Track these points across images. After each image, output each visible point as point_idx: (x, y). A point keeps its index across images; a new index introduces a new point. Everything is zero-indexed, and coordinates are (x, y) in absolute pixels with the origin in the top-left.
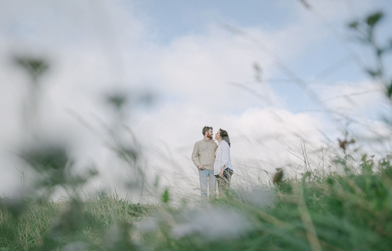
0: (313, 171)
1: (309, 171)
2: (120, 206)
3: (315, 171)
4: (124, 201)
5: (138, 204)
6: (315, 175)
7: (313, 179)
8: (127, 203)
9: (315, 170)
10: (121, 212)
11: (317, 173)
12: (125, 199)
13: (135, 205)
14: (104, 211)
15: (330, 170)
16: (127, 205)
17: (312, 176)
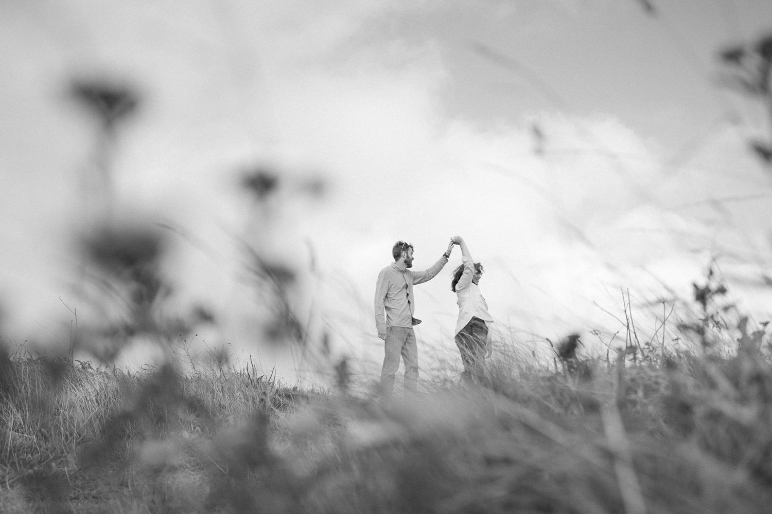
0: (642, 345)
1: (633, 344)
2: (259, 391)
3: (647, 347)
4: (267, 381)
5: (295, 389)
6: (646, 354)
7: (641, 361)
8: (273, 386)
9: (647, 344)
10: (260, 403)
11: (651, 351)
12: (268, 378)
13: (286, 390)
14: (226, 397)
15: (677, 346)
16: (272, 389)
17: (639, 356)
